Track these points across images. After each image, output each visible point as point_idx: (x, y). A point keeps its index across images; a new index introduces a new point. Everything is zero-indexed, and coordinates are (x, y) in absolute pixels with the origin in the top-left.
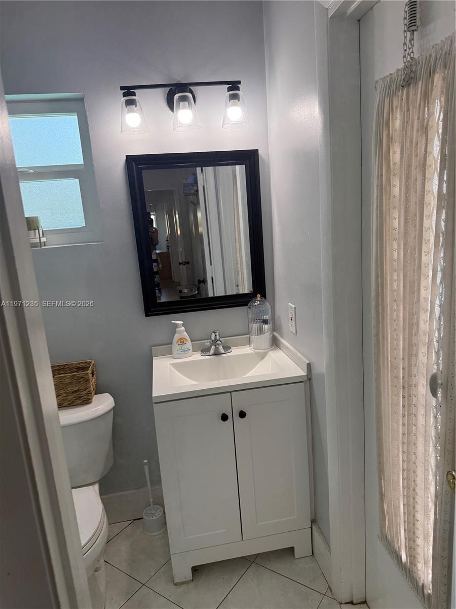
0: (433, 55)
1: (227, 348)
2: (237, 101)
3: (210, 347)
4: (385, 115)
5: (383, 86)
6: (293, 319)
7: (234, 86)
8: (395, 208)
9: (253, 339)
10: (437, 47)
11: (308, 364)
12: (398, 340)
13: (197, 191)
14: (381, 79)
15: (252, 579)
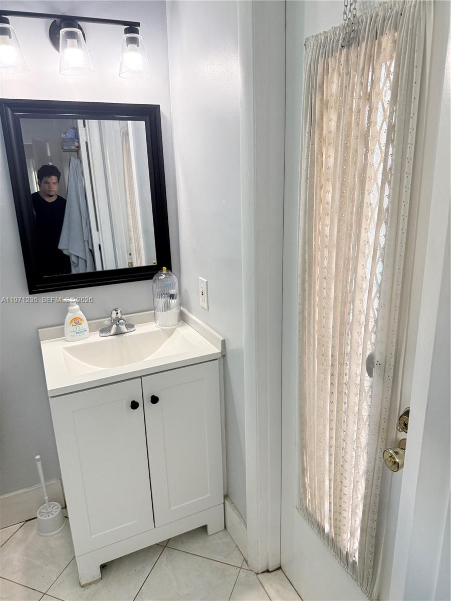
0: (381, 14)
1: (130, 326)
2: (135, 46)
3: (111, 326)
4: (319, 77)
5: (316, 45)
6: (205, 294)
7: (132, 27)
8: (328, 180)
9: (160, 315)
10: (386, 5)
11: (222, 341)
12: (327, 318)
13: (79, 147)
14: (313, 37)
15: (166, 566)
